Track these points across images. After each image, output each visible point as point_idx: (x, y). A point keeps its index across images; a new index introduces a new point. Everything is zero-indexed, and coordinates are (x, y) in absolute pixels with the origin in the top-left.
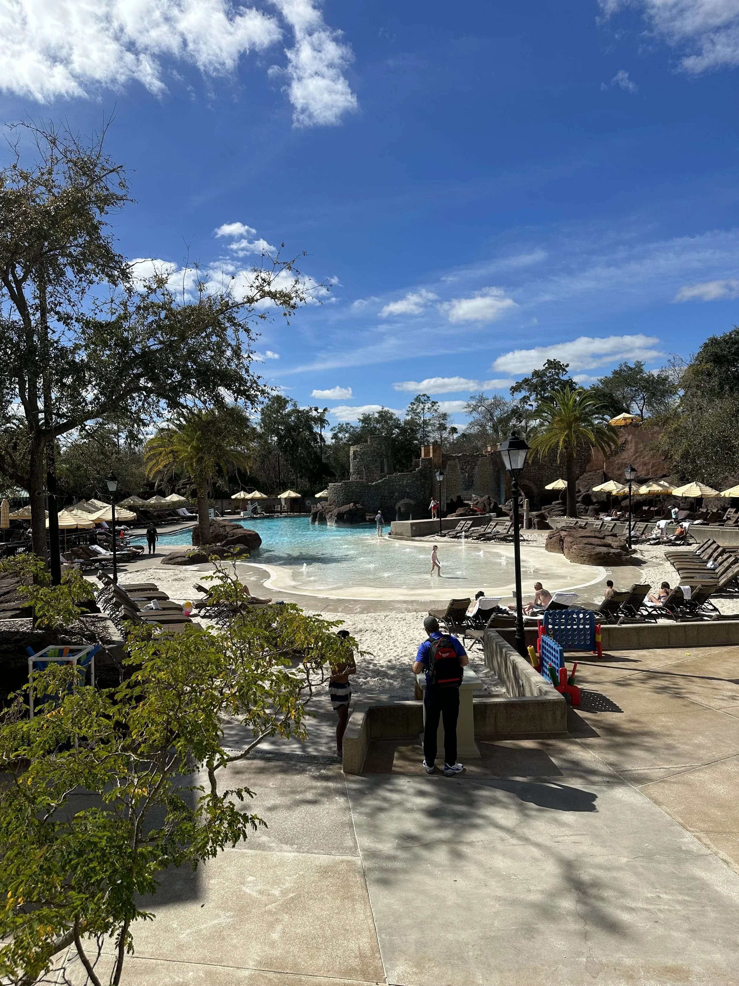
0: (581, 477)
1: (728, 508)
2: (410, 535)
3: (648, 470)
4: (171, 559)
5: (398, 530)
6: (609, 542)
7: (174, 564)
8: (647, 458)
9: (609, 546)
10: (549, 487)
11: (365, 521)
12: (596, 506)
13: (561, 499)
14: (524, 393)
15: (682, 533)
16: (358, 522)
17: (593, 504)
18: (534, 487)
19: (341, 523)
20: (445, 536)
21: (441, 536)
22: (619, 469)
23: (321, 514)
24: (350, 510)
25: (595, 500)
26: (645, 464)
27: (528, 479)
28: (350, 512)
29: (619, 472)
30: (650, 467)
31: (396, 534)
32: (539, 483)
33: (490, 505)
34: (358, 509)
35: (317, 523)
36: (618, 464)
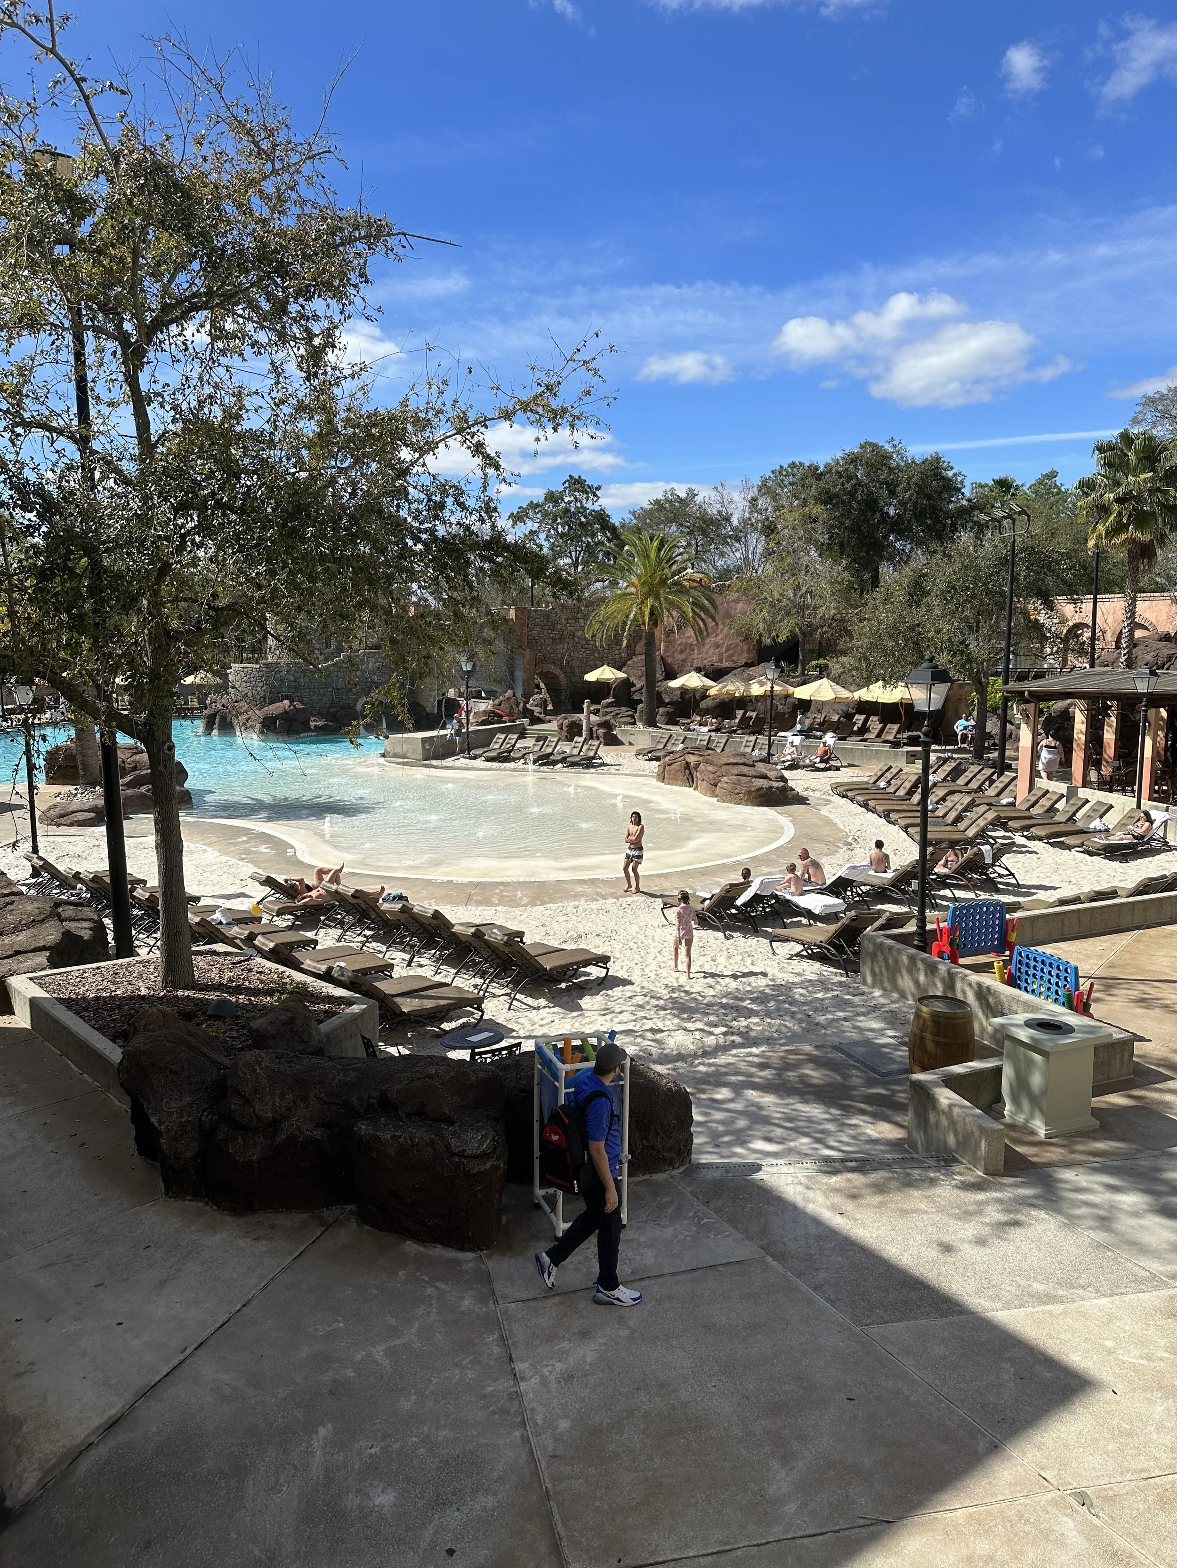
0: (629, 662)
1: (854, 715)
2: (421, 757)
3: (721, 655)
4: (62, 816)
5: (398, 750)
6: (764, 770)
7: (72, 825)
8: (720, 637)
9: (764, 777)
10: (591, 677)
11: (309, 729)
12: (669, 709)
13: (614, 697)
14: (531, 525)
15: (826, 752)
16: (298, 733)
17: (665, 705)
18: (562, 676)
19: (271, 736)
20: (475, 758)
21: (470, 758)
22: (682, 652)
23: (224, 718)
24: (286, 712)
25: (667, 700)
26: (717, 646)
27: (554, 663)
28: (285, 716)
29: (682, 657)
30: (724, 650)
31: (395, 756)
32: (568, 669)
33: (517, 706)
34: (298, 710)
35: (215, 732)
36: (681, 644)
